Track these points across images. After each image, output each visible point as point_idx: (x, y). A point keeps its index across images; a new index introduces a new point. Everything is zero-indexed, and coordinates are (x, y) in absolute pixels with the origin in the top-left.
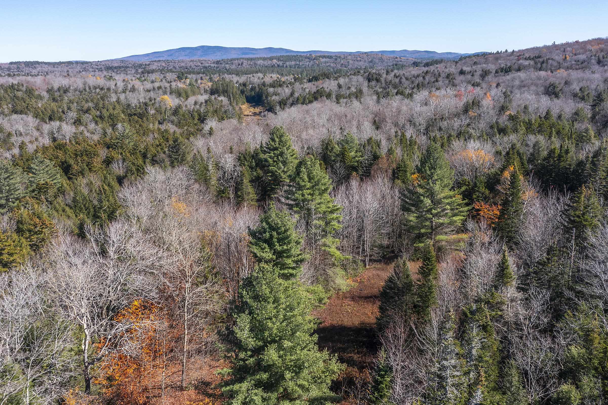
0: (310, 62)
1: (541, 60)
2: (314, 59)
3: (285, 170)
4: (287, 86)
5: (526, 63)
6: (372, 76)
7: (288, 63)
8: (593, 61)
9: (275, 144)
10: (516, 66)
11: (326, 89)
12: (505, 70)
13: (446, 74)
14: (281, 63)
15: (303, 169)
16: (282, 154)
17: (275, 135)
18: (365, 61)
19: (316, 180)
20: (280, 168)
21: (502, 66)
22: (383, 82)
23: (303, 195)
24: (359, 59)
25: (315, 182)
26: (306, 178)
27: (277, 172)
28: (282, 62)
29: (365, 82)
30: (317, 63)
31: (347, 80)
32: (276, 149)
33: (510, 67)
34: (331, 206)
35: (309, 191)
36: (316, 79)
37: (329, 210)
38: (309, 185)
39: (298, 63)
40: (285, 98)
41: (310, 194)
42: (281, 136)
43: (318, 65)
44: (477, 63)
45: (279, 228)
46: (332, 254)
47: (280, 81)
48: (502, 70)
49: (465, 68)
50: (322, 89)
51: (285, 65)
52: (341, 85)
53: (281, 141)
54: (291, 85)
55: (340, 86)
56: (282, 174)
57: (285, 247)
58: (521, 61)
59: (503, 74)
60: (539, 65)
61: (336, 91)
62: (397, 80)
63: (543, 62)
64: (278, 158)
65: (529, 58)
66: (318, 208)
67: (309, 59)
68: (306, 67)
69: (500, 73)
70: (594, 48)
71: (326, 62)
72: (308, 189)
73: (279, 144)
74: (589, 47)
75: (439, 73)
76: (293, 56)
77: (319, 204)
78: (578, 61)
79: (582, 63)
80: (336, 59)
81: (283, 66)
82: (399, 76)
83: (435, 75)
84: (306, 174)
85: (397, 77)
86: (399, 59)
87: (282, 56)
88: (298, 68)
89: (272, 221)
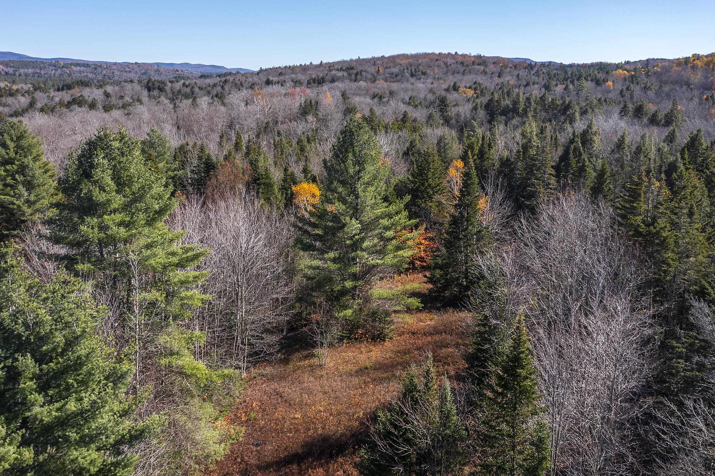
0: (56, 70)
1: (354, 71)
2: (63, 67)
3: (32, 198)
4: (23, 95)
5: (340, 74)
6: (153, 85)
7: (22, 71)
8: (407, 75)
9: (8, 154)
10: (329, 78)
11: (87, 98)
12: (318, 81)
13: (250, 84)
14: (11, 70)
15: (100, 159)
16: (23, 169)
17: (6, 136)
18: (136, 73)
19: (136, 187)
20: (20, 196)
21: (314, 76)
22: (169, 91)
23: (103, 228)
24: (127, 69)
25: (134, 193)
26: (110, 182)
27: (13, 204)
28: (13, 69)
29: (143, 91)
30: (68, 72)
31: (117, 88)
32: (11, 162)
33: (323, 78)
34: (180, 251)
35: (118, 217)
36: (69, 87)
37: (175, 260)
38: (118, 201)
39: (38, 71)
40: (20, 110)
41: (121, 224)
42: (20, 137)
43: (69, 75)
44: (282, 74)
45: (43, 339)
46: (189, 372)
47: (10, 90)
48: (314, 81)
49: (271, 78)
50: (81, 98)
51: (17, 74)
52: (109, 94)
53: (18, 147)
54: (29, 95)
55: (107, 95)
56: (25, 208)
57: (72, 406)
58: (334, 72)
59: (316, 84)
60: (353, 77)
61: (102, 101)
62: (188, 90)
63: (357, 74)
64: (14, 179)
65: (341, 70)
66: (148, 258)
67: (55, 66)
68: (51, 76)
69: (313, 85)
70: (404, 62)
71: (80, 72)
72: (115, 211)
73: (16, 153)
74: (398, 61)
75: (241, 82)
76: (29, 62)
77: (148, 246)
78: (392, 74)
79: (396, 76)
80: (96, 69)
81: (14, 75)
82: (189, 85)
83: (236, 84)
84: (110, 172)
85: (187, 87)
86: (180, 72)
87: (13, 62)
88: (38, 77)
89: (14, 316)
